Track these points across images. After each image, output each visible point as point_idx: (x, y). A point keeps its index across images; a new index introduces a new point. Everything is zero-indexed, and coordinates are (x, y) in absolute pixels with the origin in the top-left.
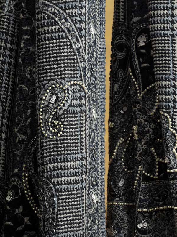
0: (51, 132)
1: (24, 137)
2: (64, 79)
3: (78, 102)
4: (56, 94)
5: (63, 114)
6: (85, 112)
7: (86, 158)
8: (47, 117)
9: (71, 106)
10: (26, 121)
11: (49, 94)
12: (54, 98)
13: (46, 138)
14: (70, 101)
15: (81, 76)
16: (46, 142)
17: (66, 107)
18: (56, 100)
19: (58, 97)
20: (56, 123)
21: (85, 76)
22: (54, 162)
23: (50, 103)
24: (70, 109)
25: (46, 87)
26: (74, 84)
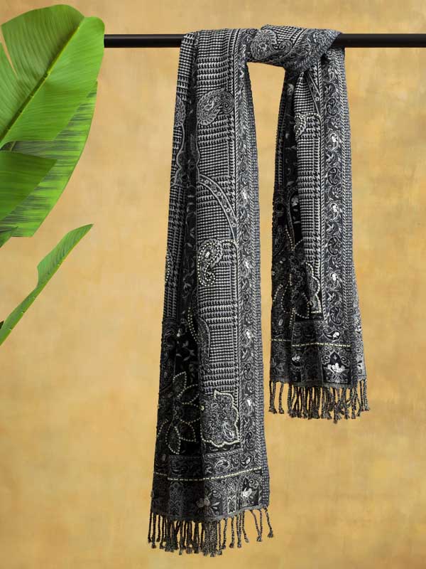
0: (206, 281)
1: (189, 285)
2: (216, 238)
3: (229, 256)
4: (210, 251)
5: (215, 267)
6: (237, 264)
7: (237, 302)
8: (203, 269)
9: (222, 260)
10: (190, 272)
11: (205, 251)
12: (208, 254)
13: (202, 286)
14: (221, 256)
15: (232, 235)
16: (202, 289)
17: (218, 261)
18: (210, 256)
19: (211, 253)
20: (210, 274)
21: (236, 235)
22: (208, 306)
23: (205, 258)
24: (222, 262)
25: (202, 245)
26: (225, 242)
